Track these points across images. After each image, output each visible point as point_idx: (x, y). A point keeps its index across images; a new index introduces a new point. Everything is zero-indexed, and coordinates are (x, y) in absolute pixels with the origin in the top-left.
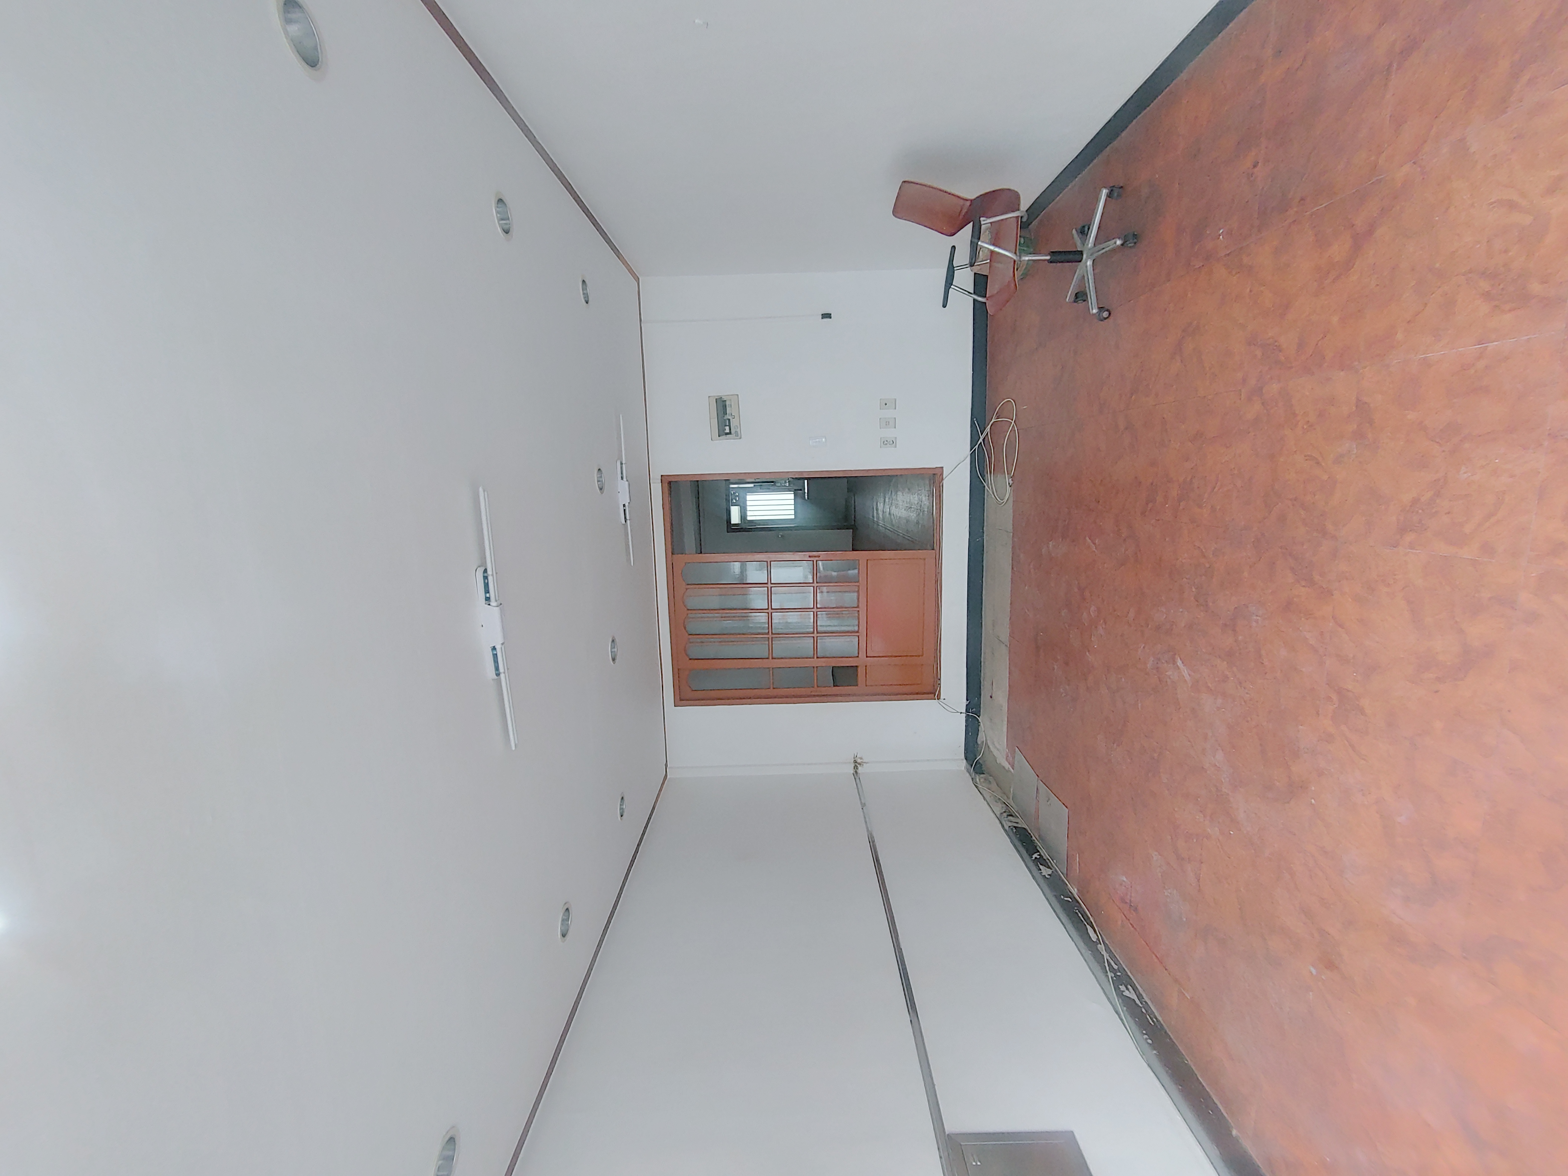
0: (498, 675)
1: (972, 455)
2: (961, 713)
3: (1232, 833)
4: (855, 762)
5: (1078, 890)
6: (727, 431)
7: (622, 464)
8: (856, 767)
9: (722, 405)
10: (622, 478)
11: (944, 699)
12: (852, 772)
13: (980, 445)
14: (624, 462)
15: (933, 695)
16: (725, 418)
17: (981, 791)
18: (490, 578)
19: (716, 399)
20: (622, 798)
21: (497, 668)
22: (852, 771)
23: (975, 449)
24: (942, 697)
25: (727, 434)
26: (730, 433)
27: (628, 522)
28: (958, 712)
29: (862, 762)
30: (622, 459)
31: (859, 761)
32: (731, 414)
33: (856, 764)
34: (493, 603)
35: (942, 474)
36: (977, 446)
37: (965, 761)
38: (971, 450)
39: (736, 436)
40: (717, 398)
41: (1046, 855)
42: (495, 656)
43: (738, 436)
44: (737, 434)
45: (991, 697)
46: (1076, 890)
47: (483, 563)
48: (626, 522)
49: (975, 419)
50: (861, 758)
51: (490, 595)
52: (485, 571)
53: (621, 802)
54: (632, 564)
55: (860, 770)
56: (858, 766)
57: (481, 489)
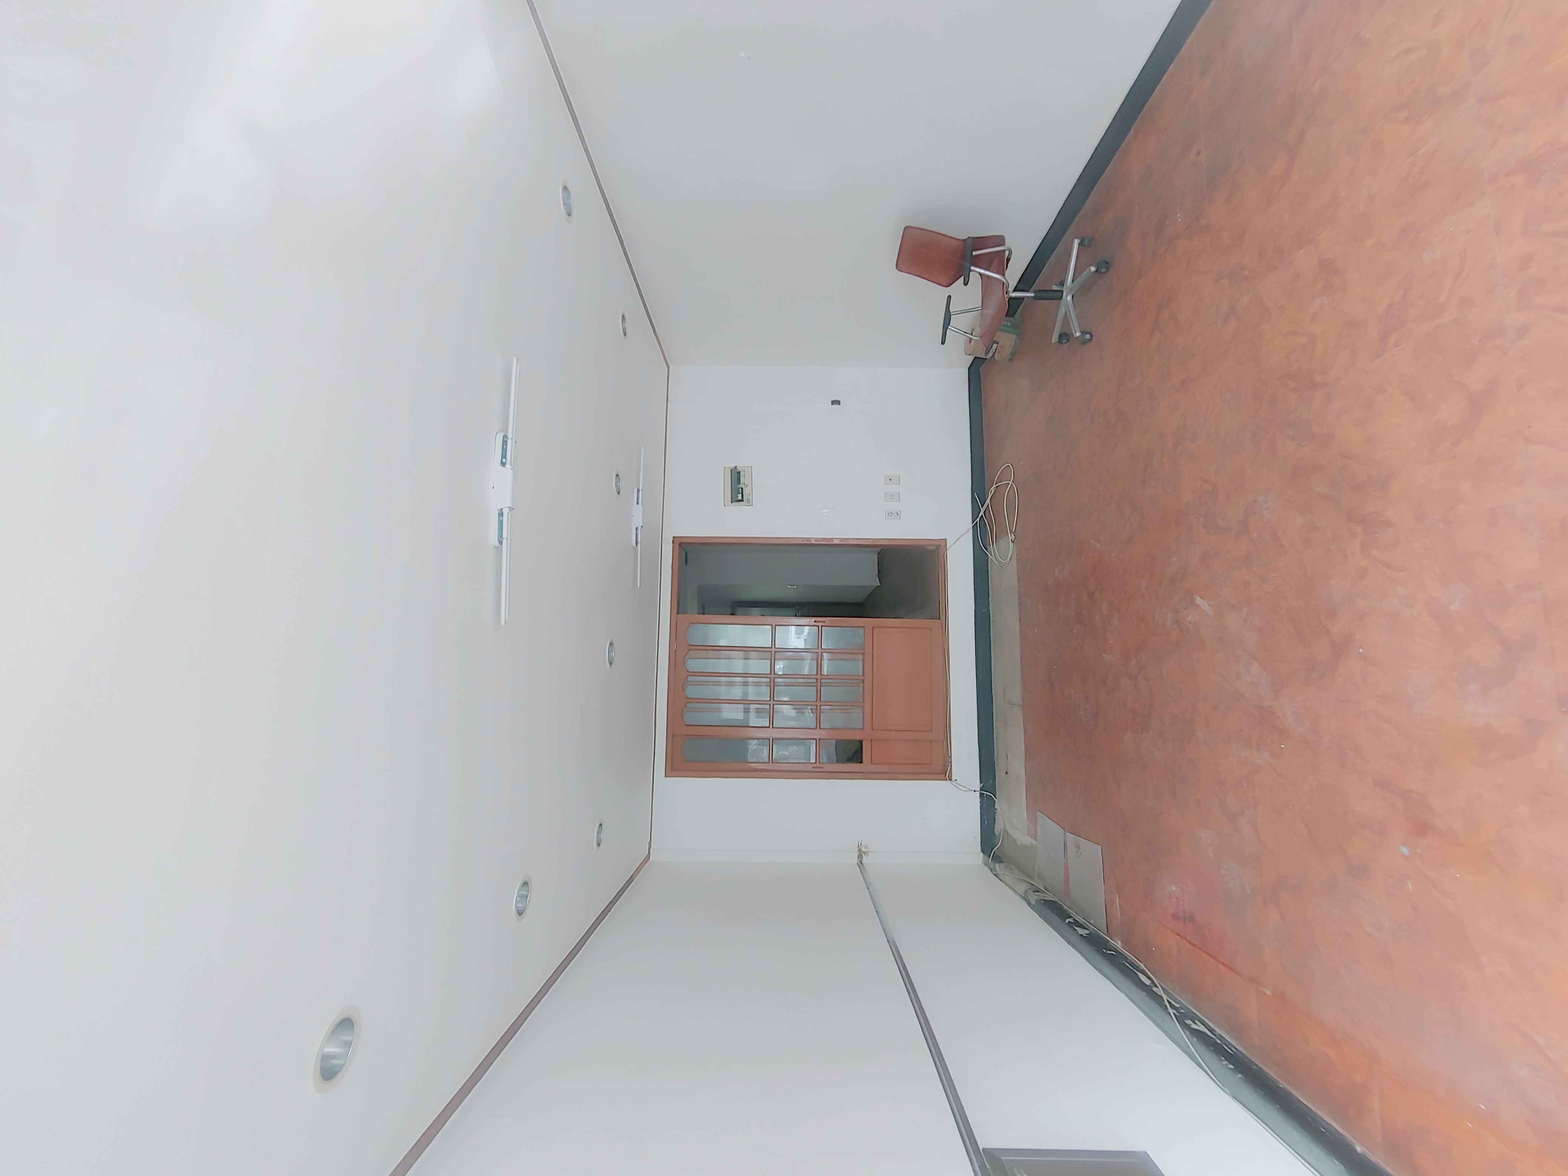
0: (501, 543)
1: (974, 527)
2: (975, 791)
3: (1283, 746)
4: (860, 850)
5: (1122, 942)
6: (740, 497)
7: (638, 491)
8: (860, 856)
9: (736, 476)
10: (638, 503)
11: (956, 780)
12: (856, 862)
13: (982, 519)
14: (641, 488)
15: (944, 775)
16: (739, 486)
17: (1002, 879)
18: (509, 442)
19: (731, 470)
20: (601, 825)
21: (500, 536)
22: (856, 860)
23: (977, 522)
24: (953, 779)
25: (740, 501)
26: (742, 500)
27: (639, 544)
28: (971, 790)
29: (867, 851)
30: (639, 486)
31: (864, 850)
32: (745, 484)
33: (861, 854)
34: (508, 466)
35: (946, 545)
36: (978, 519)
37: (982, 854)
38: (973, 523)
39: (747, 503)
40: (731, 468)
41: (1081, 920)
42: (501, 523)
43: (750, 503)
44: (748, 500)
45: (1007, 773)
46: (1120, 943)
47: (505, 429)
48: (636, 544)
49: (975, 494)
50: (866, 847)
51: (506, 460)
52: (505, 437)
53: (598, 829)
54: (639, 587)
55: (865, 860)
56: (863, 855)
57: (515, 359)
